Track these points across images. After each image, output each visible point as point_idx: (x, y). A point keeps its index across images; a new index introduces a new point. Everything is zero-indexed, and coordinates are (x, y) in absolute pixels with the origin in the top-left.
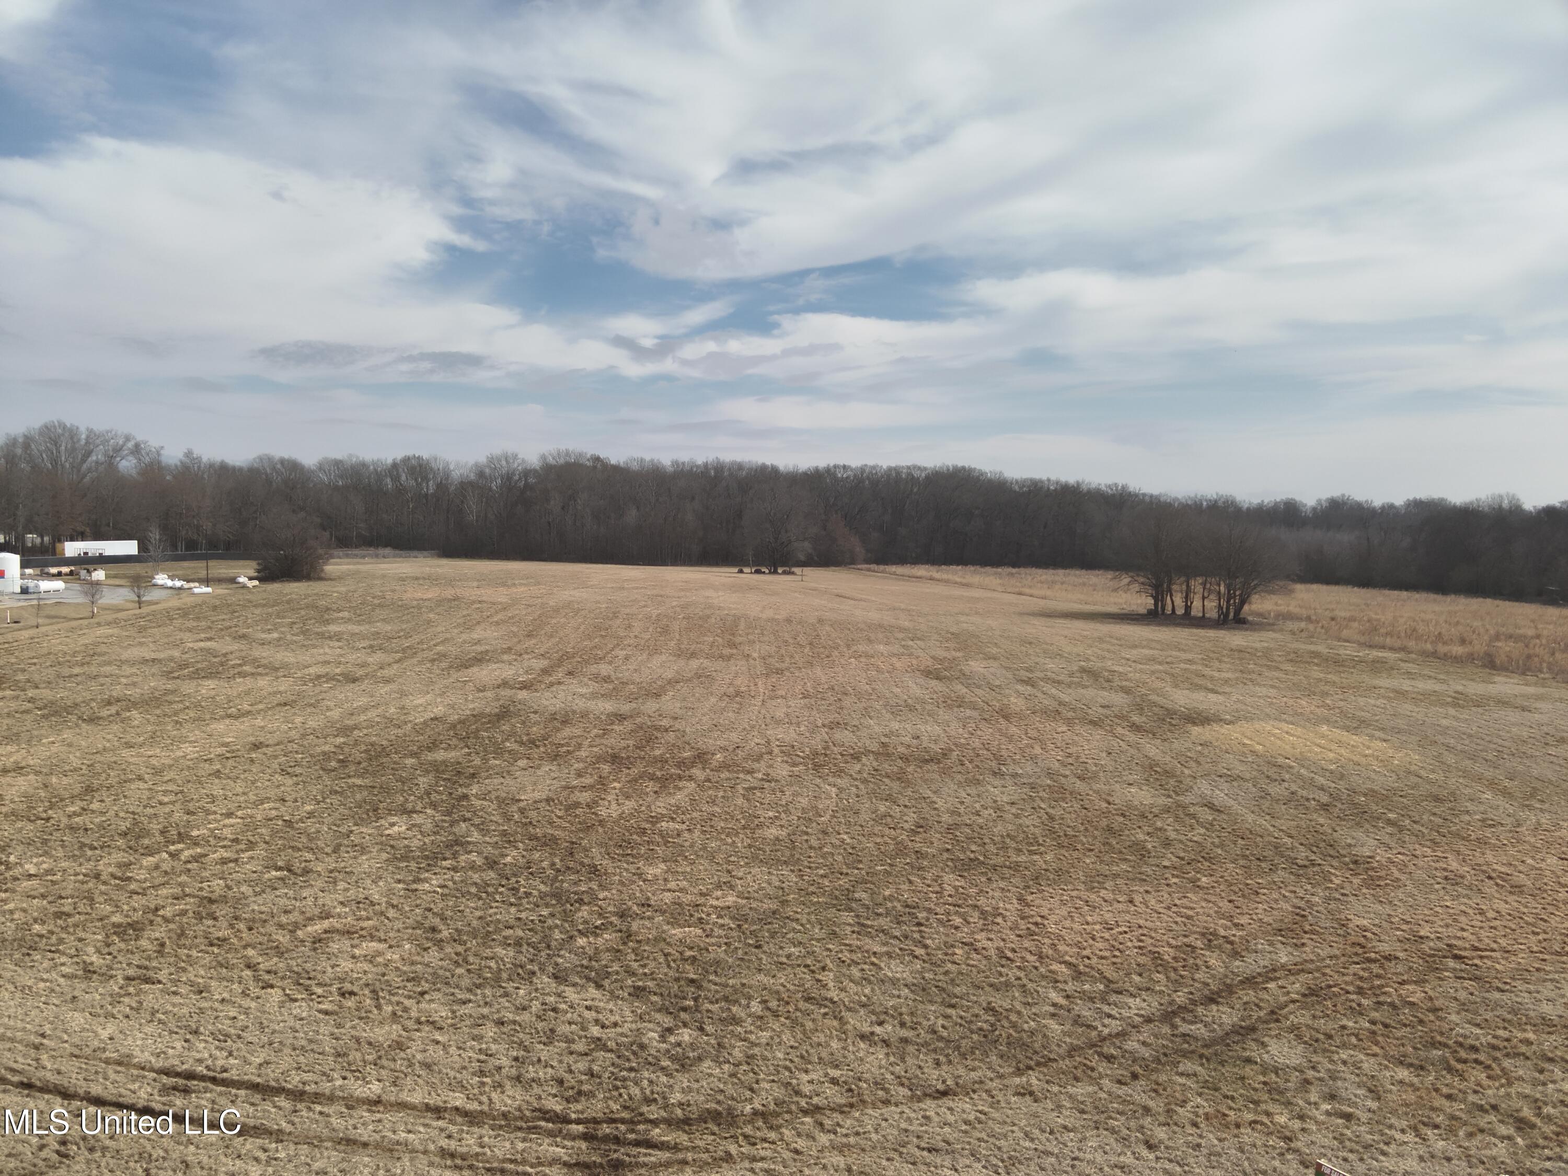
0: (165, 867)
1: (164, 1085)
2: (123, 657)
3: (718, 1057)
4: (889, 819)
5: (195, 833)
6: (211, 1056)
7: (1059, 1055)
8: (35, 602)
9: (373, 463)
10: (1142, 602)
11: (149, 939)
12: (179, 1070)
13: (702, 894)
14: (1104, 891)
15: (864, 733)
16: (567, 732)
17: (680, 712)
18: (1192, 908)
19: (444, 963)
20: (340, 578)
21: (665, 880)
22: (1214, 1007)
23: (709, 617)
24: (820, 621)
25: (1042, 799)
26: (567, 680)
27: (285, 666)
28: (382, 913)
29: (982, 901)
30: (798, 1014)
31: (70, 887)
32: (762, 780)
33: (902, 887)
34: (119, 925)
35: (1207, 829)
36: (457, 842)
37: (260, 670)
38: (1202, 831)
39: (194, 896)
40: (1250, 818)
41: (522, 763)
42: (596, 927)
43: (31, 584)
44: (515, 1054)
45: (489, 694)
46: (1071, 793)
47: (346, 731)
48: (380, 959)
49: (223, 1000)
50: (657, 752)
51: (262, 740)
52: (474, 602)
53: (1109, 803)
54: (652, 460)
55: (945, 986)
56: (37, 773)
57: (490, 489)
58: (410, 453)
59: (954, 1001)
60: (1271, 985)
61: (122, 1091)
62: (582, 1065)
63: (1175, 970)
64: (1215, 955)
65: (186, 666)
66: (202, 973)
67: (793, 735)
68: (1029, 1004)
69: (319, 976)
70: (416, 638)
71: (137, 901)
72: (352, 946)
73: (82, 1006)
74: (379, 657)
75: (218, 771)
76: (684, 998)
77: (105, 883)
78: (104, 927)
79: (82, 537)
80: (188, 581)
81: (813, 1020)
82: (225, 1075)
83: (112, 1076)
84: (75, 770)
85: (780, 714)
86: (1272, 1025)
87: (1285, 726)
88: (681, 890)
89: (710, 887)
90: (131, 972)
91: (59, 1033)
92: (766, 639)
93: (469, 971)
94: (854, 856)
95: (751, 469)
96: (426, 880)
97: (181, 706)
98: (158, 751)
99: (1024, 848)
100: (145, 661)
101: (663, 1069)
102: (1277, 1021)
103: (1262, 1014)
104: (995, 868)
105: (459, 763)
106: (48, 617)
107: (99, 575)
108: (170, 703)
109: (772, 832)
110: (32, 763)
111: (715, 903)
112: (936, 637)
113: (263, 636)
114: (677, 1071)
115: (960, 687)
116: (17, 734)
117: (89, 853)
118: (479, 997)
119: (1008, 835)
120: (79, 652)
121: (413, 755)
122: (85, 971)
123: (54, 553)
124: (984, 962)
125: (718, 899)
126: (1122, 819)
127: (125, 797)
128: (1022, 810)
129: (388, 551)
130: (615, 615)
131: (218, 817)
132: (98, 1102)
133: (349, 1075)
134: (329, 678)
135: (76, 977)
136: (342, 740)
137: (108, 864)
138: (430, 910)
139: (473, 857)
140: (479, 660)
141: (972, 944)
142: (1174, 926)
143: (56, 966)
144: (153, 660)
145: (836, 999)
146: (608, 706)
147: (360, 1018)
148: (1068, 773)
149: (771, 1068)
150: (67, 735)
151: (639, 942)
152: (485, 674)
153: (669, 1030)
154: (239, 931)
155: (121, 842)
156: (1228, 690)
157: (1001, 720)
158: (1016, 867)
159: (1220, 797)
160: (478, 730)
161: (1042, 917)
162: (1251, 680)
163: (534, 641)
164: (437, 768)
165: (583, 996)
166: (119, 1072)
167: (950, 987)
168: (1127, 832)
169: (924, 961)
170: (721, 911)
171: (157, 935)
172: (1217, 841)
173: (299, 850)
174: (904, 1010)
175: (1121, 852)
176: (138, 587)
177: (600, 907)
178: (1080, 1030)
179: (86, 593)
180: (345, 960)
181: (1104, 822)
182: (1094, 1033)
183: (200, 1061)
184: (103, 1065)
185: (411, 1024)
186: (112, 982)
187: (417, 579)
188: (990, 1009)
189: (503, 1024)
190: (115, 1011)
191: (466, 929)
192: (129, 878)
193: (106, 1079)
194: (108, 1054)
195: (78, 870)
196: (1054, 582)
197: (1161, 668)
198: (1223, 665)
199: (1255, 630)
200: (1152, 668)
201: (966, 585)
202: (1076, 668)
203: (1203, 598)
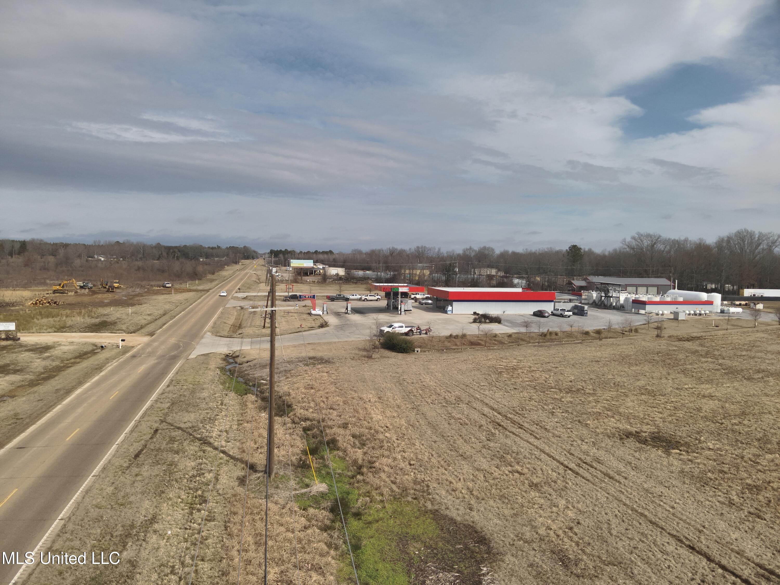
1: (758, 572)
2: (768, 350)
8: (727, 318)
11: (763, 496)
31: (728, 459)
34: (750, 485)
43: (726, 308)
56: (720, 400)
61: (736, 567)
71: (760, 476)
73: (725, 519)
77: (745, 462)
78: (742, 484)
79: (753, 287)
83: (733, 558)
84: (738, 402)
90: (752, 510)
91: (712, 529)
106: (733, 325)
107: (760, 306)
110: (717, 395)
116: (712, 380)
117: (740, 445)
120: (746, 344)
122: (729, 502)
123: (739, 294)
127: (761, 421)
132: (724, 568)
135: (725, 504)
137: (748, 453)
143: (716, 495)
150: (736, 384)
155: (756, 443)
166: (737, 557)
171: (768, 495)
179: (752, 315)
184: (730, 551)
186: (741, 512)
190: (741, 527)
192: (758, 463)
193: (730, 558)
194: (733, 547)
195: (733, 452)
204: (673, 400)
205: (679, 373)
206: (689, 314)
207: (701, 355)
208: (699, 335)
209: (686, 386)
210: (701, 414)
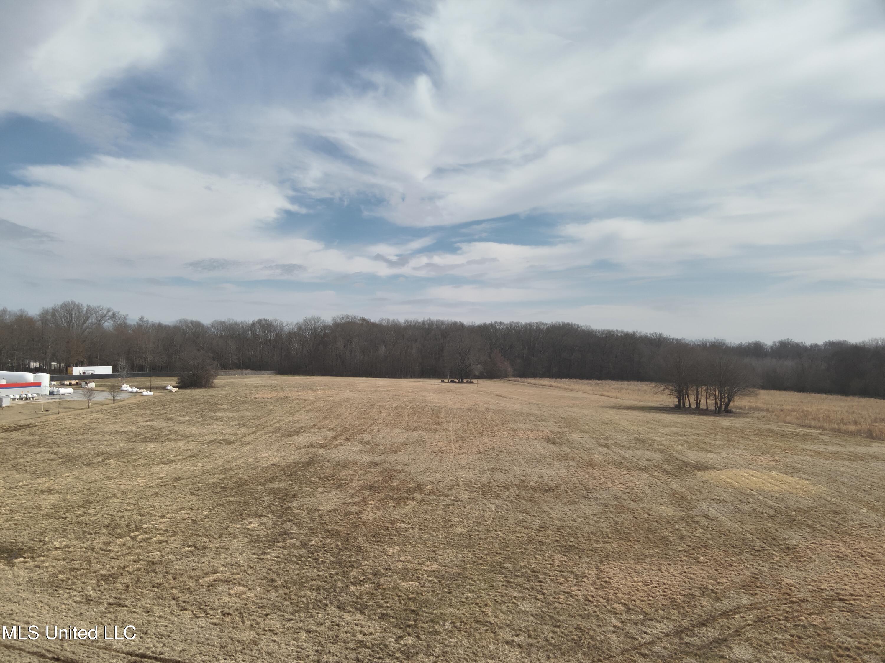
0: (129, 544)
1: (129, 660)
2: (105, 430)
3: (427, 652)
4: (524, 523)
5: (144, 526)
6: (154, 646)
7: (617, 654)
8: (57, 400)
9: (241, 323)
10: (672, 401)
11: (120, 583)
12: (137, 653)
13: (419, 564)
14: (644, 564)
15: (511, 474)
16: (345, 472)
17: (408, 461)
18: (694, 574)
19: (279, 599)
20: (222, 387)
21: (399, 555)
22: (704, 628)
23: (424, 407)
24: (487, 410)
25: (611, 512)
26: (346, 443)
27: (193, 435)
28: (245, 571)
29: (576, 569)
30: (472, 630)
31: (78, 554)
32: (454, 500)
33: (531, 561)
34: (104, 576)
35: (704, 530)
36: (285, 533)
37: (179, 437)
38: (702, 531)
39: (144, 561)
40: (729, 523)
41: (321, 489)
42: (361, 581)
43: (55, 390)
44: (316, 648)
45: (303, 451)
46: (628, 509)
47: (225, 471)
48: (244, 596)
49: (160, 616)
50: (395, 484)
51: (180, 476)
52: (295, 399)
53: (649, 515)
54: (394, 320)
55: (553, 615)
56: (60, 493)
57: (305, 337)
58: (261, 317)
59: (558, 624)
60: (737, 616)
62: (353, 655)
63: (683, 608)
64: (706, 600)
65: (139, 435)
66: (149, 602)
67: (472, 475)
68: (600, 626)
69: (211, 604)
70: (264, 420)
71: (114, 563)
72: (229, 589)
73: (85, 618)
74: (243, 430)
75: (157, 493)
76: (409, 620)
77: (96, 553)
78: (96, 576)
79: (82, 364)
80: (140, 388)
81: (480, 633)
82: (162, 656)
83: (102, 655)
84: (80, 491)
85: (464, 463)
86: (736, 638)
87: (751, 472)
88: (408, 561)
89: (424, 560)
90: (111, 601)
92: (457, 420)
93: (291, 603)
94: (504, 545)
95: (448, 324)
96: (268, 553)
97: (136, 457)
98: (124, 481)
99: (601, 539)
100: (117, 433)
101: (397, 658)
102: (739, 635)
103: (731, 632)
104: (583, 551)
105: (287, 489)
106: (64, 408)
107: (92, 385)
108: (131, 455)
109: (459, 530)
110: (57, 487)
111: (426, 568)
112: (553, 419)
113: (181, 419)
114: (405, 659)
115: (566, 448)
116: (49, 472)
117: (88, 536)
118: (297, 617)
119: (592, 533)
120: (81, 427)
121: (262, 484)
122: (86, 599)
123: (67, 373)
124: (576, 603)
125: (428, 566)
126: (656, 524)
127: (107, 506)
128: (600, 518)
129: (248, 371)
130: (372, 407)
131: (157, 518)
133: (227, 657)
134: (217, 442)
135: (82, 603)
136: (223, 476)
137: (98, 543)
138: (270, 570)
139: (294, 541)
140: (298, 432)
141: (569, 593)
142: (684, 584)
143: (71, 596)
144: (122, 432)
145: (493, 622)
146: (368, 458)
147: (233, 628)
148: (626, 498)
149: (456, 659)
150: (75, 472)
151: (384, 589)
152: (302, 439)
153: (400, 637)
154: (168, 579)
155: (105, 531)
156: (719, 451)
157: (589, 467)
158: (595, 551)
159: (713, 511)
160: (297, 471)
161: (609, 578)
162: (733, 446)
163: (328, 421)
164: (274, 492)
165: (353, 618)
166: (105, 653)
167: (557, 616)
168: (659, 531)
169: (542, 602)
170: (430, 573)
171: (125, 581)
172: (710, 536)
173: (200, 536)
174: (530, 628)
175: (655, 542)
176: (114, 392)
177: (363, 570)
178: (628, 640)
179: (85, 395)
180: (225, 596)
181: (646, 526)
182: (636, 642)
183: (148, 648)
184: (97, 650)
185: (260, 631)
186: (101, 606)
187: (264, 387)
188: (578, 628)
189: (310, 632)
190: (103, 621)
191: (290, 580)
192: (109, 551)
193: (98, 657)
194: (99, 644)
195: (82, 545)
196: (622, 389)
197: (681, 438)
198: (717, 437)
199: (737, 417)
200: (676, 438)
201: (571, 390)
202: (633, 438)
203: (707, 398)
205: (10, 470)
206: (14, 399)
207: (34, 446)
208: (28, 422)
209: (21, 484)
210: (42, 512)
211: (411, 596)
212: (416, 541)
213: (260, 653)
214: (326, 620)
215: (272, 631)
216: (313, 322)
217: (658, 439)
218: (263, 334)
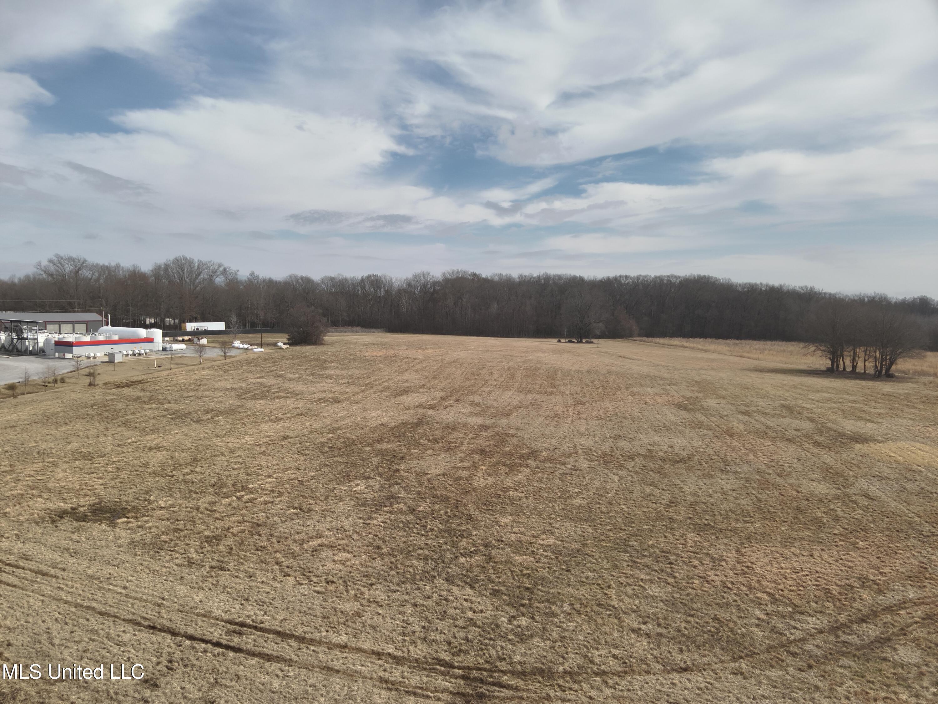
0: (234, 505)
1: (228, 629)
2: (216, 387)
3: (543, 636)
4: (652, 497)
5: (250, 486)
6: (255, 614)
7: (761, 651)
8: (170, 356)
9: (351, 279)
10: (824, 363)
11: (224, 545)
12: (237, 621)
13: (534, 536)
14: (794, 549)
15: (636, 443)
16: (455, 435)
17: (521, 426)
18: (852, 562)
19: (384, 568)
20: (332, 344)
21: (512, 526)
22: (864, 625)
23: (539, 369)
24: (609, 372)
25: (753, 488)
26: (455, 404)
27: (302, 393)
28: (350, 536)
29: (712, 551)
30: (593, 613)
31: (183, 515)
32: (571, 469)
33: (660, 539)
34: (208, 537)
35: (864, 511)
36: (392, 497)
37: (288, 395)
38: (861, 512)
39: (249, 522)
40: (893, 504)
41: (429, 452)
42: (471, 552)
43: (168, 346)
44: (423, 624)
45: (412, 411)
46: (773, 485)
47: (333, 430)
48: (348, 563)
49: (263, 582)
50: (507, 449)
51: (288, 434)
52: (404, 358)
53: (798, 492)
54: (506, 275)
55: (687, 603)
56: (168, 450)
57: (414, 293)
58: (371, 273)
59: (692, 612)
60: (902, 612)
61: (205, 632)
62: (462, 634)
63: (840, 600)
64: (866, 592)
65: (249, 392)
66: (252, 566)
67: (592, 443)
68: (741, 617)
69: (315, 571)
70: (373, 378)
71: (219, 524)
72: (334, 555)
73: (186, 582)
74: (352, 389)
75: (264, 451)
76: (523, 599)
77: (202, 513)
78: (200, 538)
79: (196, 320)
80: (251, 345)
81: (602, 618)
82: (262, 625)
83: (200, 623)
84: (188, 449)
85: (583, 429)
86: (901, 637)
87: (918, 445)
88: (522, 533)
89: (539, 532)
90: (214, 564)
91: (172, 597)
92: (575, 383)
93: (397, 573)
94: (629, 519)
95: (566, 279)
96: (375, 518)
97: (245, 414)
98: (233, 439)
99: (741, 519)
100: (227, 389)
101: (509, 640)
102: (905, 634)
103: (895, 630)
104: (721, 530)
105: (395, 451)
106: (177, 364)
107: (204, 341)
108: (240, 413)
109: (577, 501)
110: (165, 444)
111: (542, 542)
112: (685, 383)
113: (291, 376)
114: (518, 642)
115: (700, 415)
116: (158, 429)
117: (194, 496)
118: (403, 589)
119: (730, 510)
120: (192, 384)
121: (370, 445)
122: (189, 562)
123: (181, 329)
124: (713, 589)
125: (543, 540)
126: (807, 502)
127: (214, 464)
128: (740, 494)
129: (358, 329)
130: (483, 367)
131: (263, 477)
132: (191, 638)
133: (330, 629)
134: (325, 400)
135: (184, 565)
136: (331, 435)
137: (203, 503)
138: (377, 536)
139: (401, 506)
140: (407, 392)
141: (705, 578)
142: (840, 572)
143: (172, 559)
144: (232, 389)
145: (617, 606)
146: (479, 421)
147: (337, 597)
148: (771, 472)
149: (576, 645)
150: (184, 429)
151: (496, 562)
152: (410, 399)
153: (514, 617)
154: (272, 543)
155: (211, 490)
156: (880, 420)
157: (727, 437)
158: (735, 531)
159: (874, 489)
160: (405, 432)
161: (752, 563)
162: (896, 414)
163: (437, 381)
164: (382, 453)
165: (463, 593)
166: (204, 621)
167: (690, 604)
168: (810, 511)
169: (673, 586)
170: (546, 547)
171: (229, 543)
172: (870, 518)
173: (306, 498)
174: (660, 616)
175: (805, 524)
176: (225, 348)
177: (473, 540)
178: (775, 636)
179: (197, 351)
180: (329, 563)
181: (795, 504)
182: (784, 638)
183: (249, 616)
184: (196, 617)
185: (364, 602)
186: (203, 569)
187: (374, 344)
188: (716, 619)
189: (416, 606)
190: (204, 586)
191: (397, 548)
192: (215, 511)
193: (196, 625)
194: (198, 610)
195: (187, 505)
196: (764, 349)
197: (835, 405)
198: (878, 405)
199: (900, 382)
200: (830, 406)
201: (706, 351)
202: (778, 405)
203: (865, 361)
204: (114, 460)
205: (119, 426)
206: (127, 355)
207: (144, 402)
208: (140, 378)
209: (129, 441)
210: (149, 470)
211: (526, 572)
212: (530, 511)
213: (364, 626)
214: (433, 593)
215: (377, 602)
216: (422, 278)
217: (808, 406)
218: (372, 290)
